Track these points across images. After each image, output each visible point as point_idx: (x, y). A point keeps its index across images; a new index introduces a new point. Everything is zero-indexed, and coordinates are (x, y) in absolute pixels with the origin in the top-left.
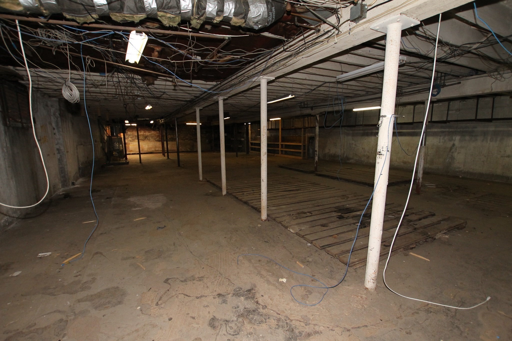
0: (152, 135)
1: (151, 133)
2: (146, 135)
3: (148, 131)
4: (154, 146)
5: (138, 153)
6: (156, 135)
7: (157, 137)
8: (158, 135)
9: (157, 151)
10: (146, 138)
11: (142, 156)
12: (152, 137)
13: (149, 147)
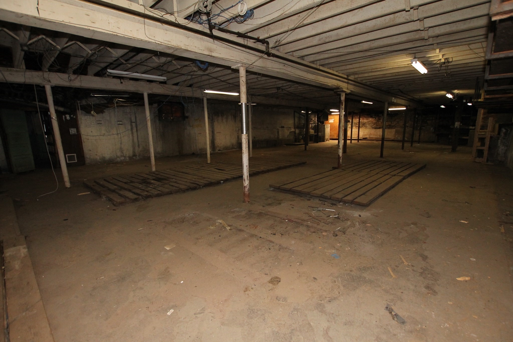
0: (370, 122)
1: (368, 120)
2: (364, 122)
3: (366, 118)
4: (369, 133)
5: (350, 139)
6: (373, 122)
7: (374, 124)
8: (375, 122)
9: (372, 138)
10: (363, 125)
11: (352, 141)
12: (369, 124)
13: (365, 134)
